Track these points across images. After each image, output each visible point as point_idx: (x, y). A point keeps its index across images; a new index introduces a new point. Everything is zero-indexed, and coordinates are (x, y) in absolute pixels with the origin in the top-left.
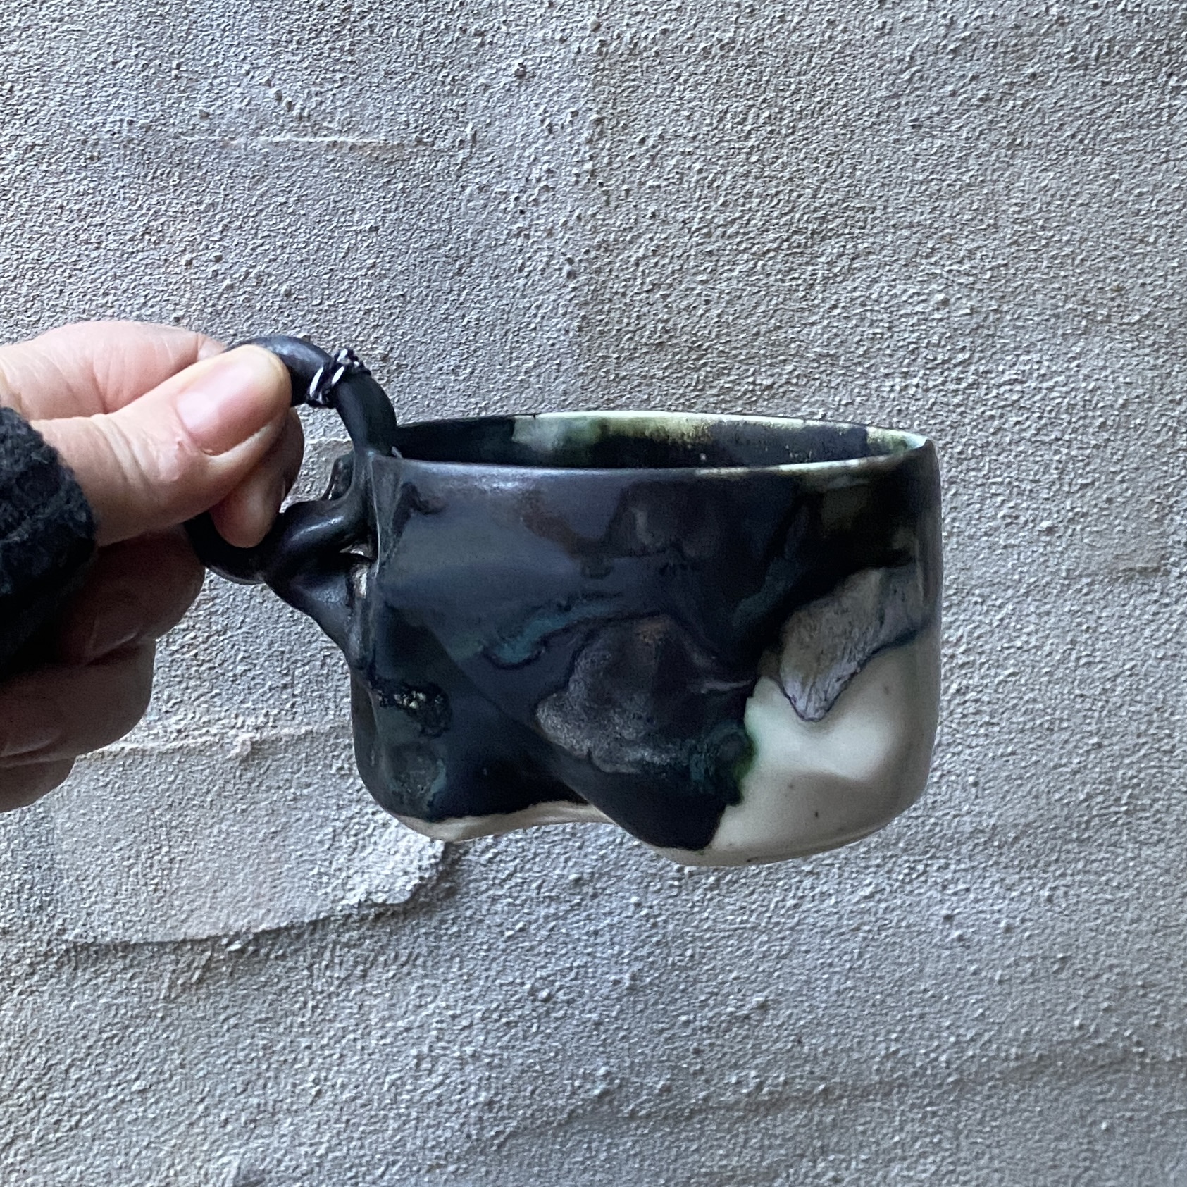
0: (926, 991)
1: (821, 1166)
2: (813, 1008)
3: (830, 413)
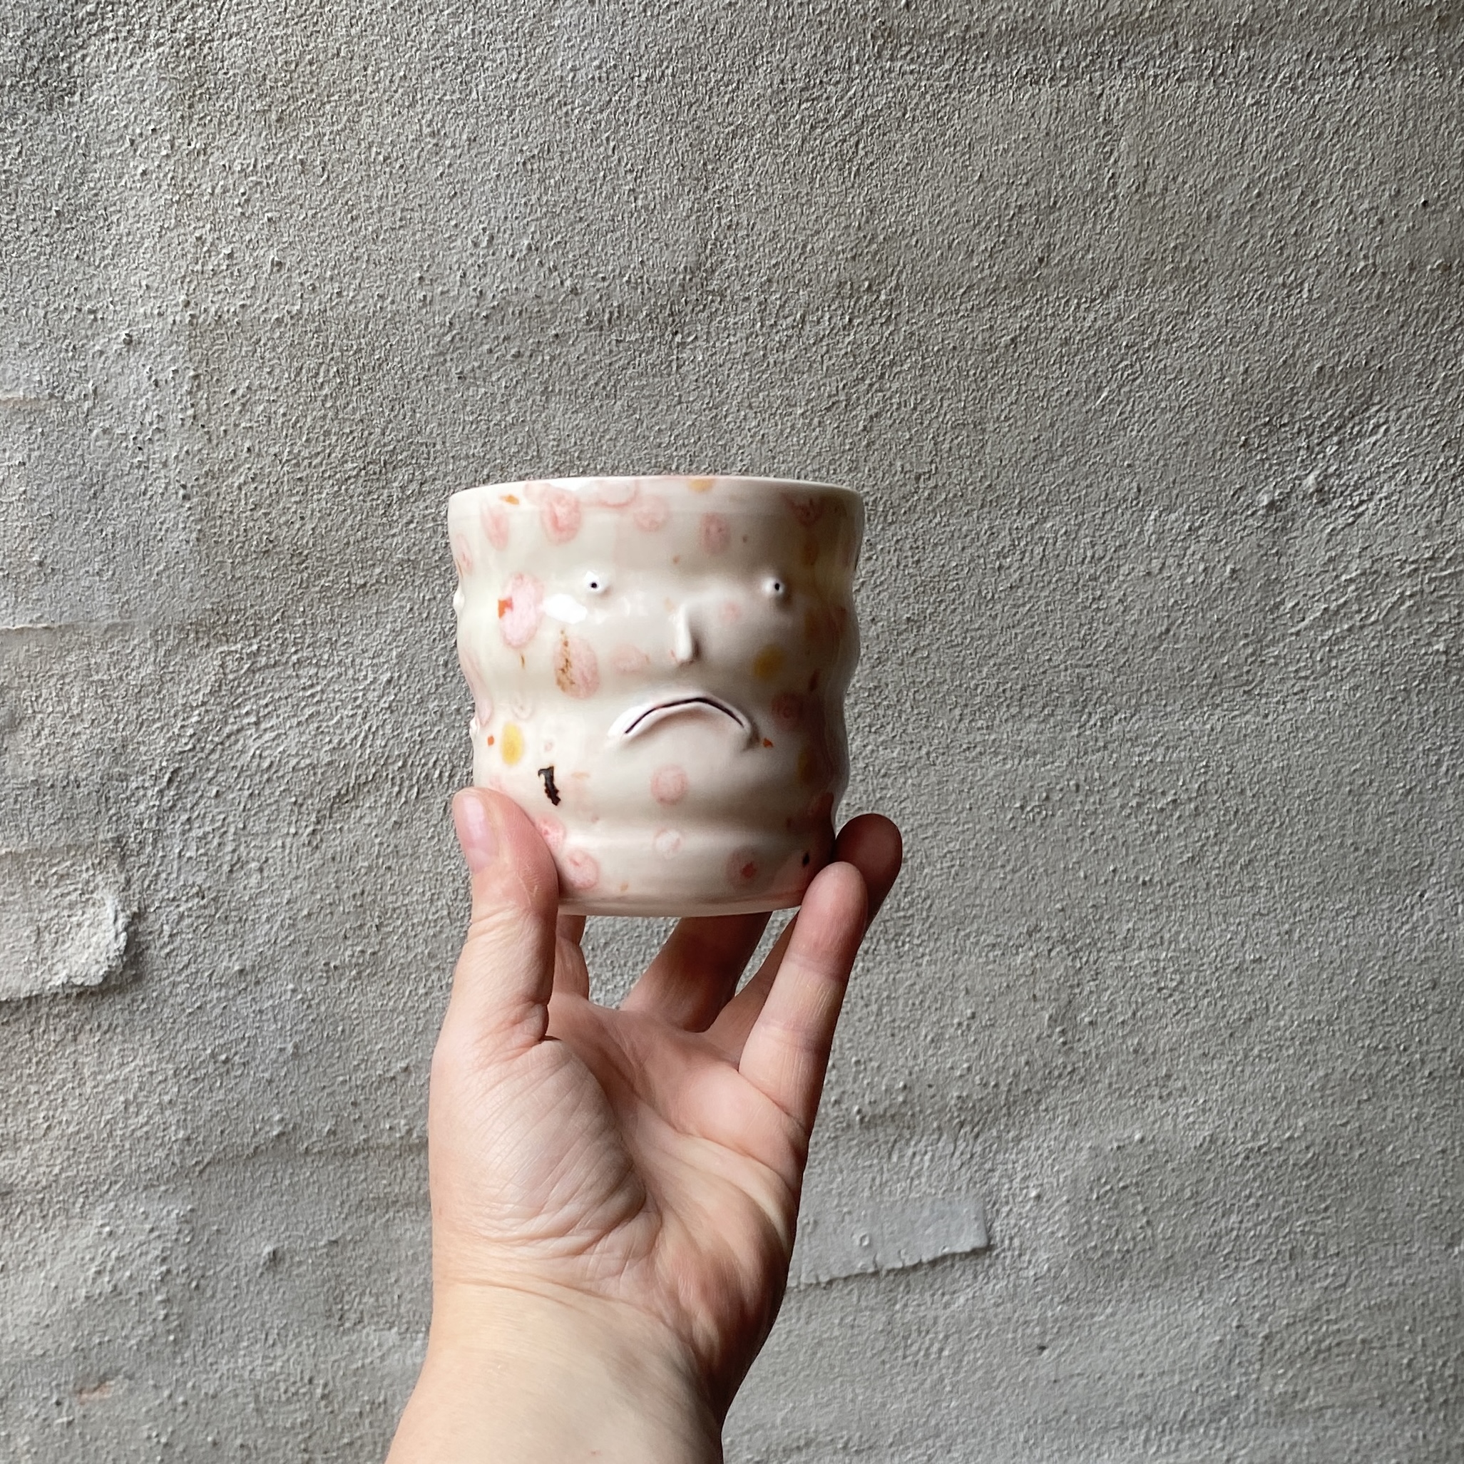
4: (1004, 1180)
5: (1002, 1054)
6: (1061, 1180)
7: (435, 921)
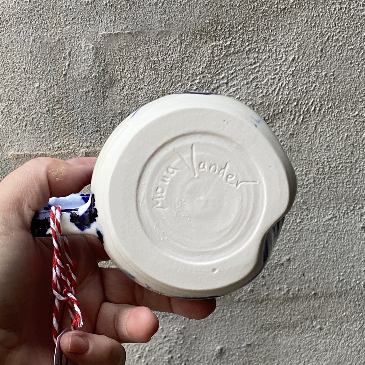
0: (354, 256)
1: (314, 323)
2: (308, 262)
3: (309, 20)
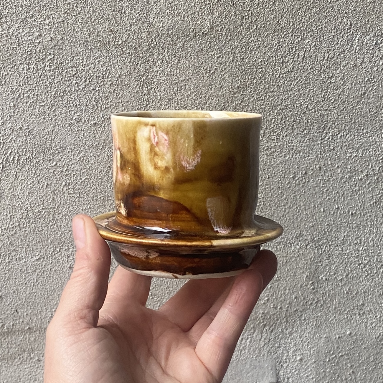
4: (284, 352)
5: (284, 293)
6: (312, 352)
7: (13, 228)
